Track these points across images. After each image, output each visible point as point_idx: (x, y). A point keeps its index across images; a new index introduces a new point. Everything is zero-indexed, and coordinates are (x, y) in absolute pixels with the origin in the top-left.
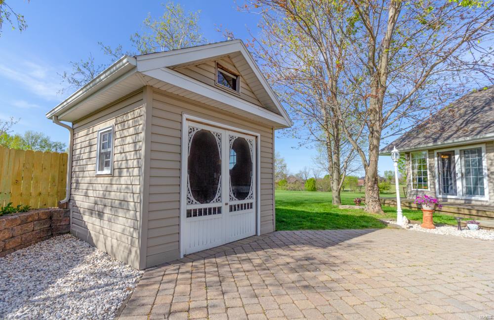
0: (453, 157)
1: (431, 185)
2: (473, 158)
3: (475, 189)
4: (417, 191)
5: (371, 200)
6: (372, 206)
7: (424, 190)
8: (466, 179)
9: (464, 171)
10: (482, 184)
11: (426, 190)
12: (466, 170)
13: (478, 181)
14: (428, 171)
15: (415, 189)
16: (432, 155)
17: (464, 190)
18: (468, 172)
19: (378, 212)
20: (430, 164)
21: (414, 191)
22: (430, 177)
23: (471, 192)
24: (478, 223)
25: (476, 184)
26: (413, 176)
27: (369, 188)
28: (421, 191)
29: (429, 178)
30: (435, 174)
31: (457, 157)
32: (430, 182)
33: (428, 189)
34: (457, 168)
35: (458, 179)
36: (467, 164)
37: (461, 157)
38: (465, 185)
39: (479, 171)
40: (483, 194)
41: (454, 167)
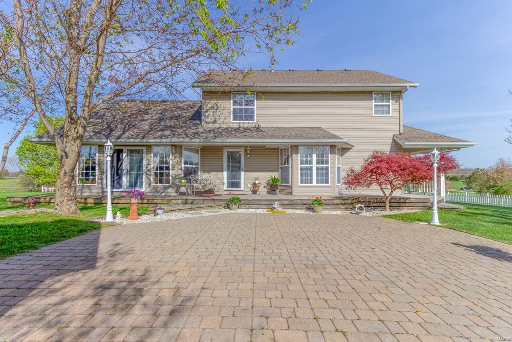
0: (121, 154)
1: (98, 179)
2: (136, 157)
3: (136, 182)
4: (83, 186)
5: (66, 198)
6: (67, 207)
7: (91, 185)
8: (130, 174)
9: (128, 168)
10: (142, 178)
11: (93, 184)
12: (130, 167)
13: (139, 176)
14: (97, 166)
15: (81, 185)
16: (101, 150)
17: (128, 184)
18: (131, 169)
19: (74, 213)
20: (99, 160)
21: (80, 186)
22: (98, 172)
23: (133, 185)
24: (163, 209)
25: (137, 178)
26: (79, 170)
27: (65, 185)
28: (88, 186)
29: (97, 174)
30: (103, 169)
31: (124, 155)
32: (98, 177)
33: (95, 183)
34: (124, 165)
35: (124, 174)
36: (131, 162)
37: (127, 155)
38: (128, 179)
39: (140, 168)
40: (141, 186)
41: (122, 164)
